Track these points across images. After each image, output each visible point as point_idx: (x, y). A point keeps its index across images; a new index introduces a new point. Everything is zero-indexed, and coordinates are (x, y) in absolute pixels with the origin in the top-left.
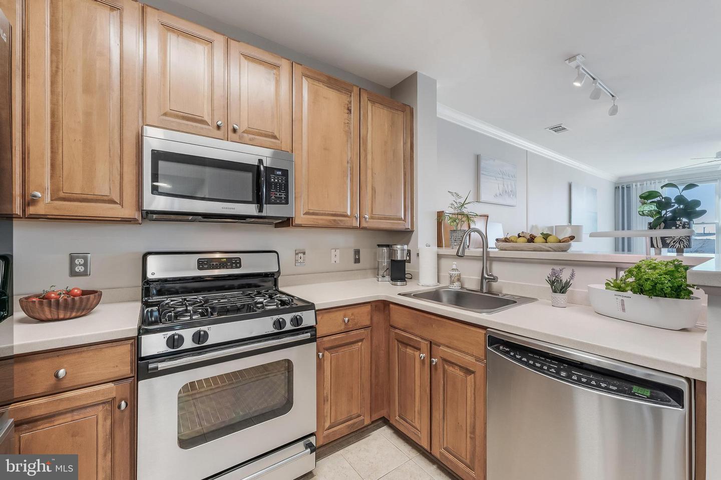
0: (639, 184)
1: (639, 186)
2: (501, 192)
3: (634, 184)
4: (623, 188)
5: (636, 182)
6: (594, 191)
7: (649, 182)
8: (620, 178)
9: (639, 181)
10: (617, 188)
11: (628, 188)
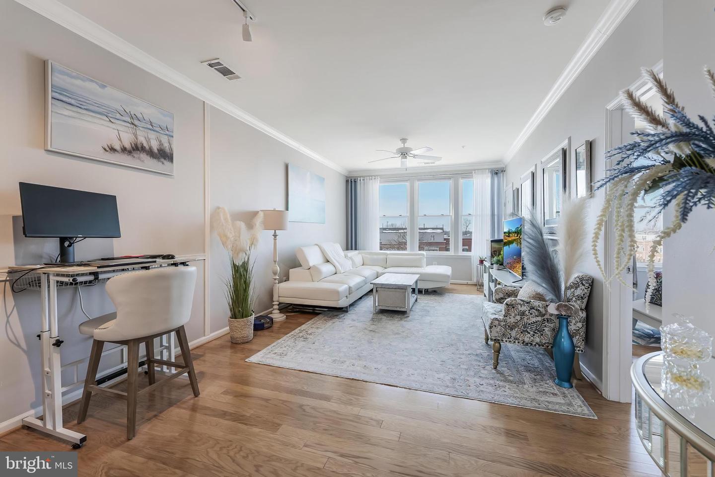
0: (362, 179)
1: (362, 180)
2: (128, 146)
3: (359, 179)
4: (351, 181)
5: (360, 177)
6: (322, 180)
7: (368, 178)
8: (350, 172)
9: (362, 177)
10: (347, 181)
11: (355, 182)
